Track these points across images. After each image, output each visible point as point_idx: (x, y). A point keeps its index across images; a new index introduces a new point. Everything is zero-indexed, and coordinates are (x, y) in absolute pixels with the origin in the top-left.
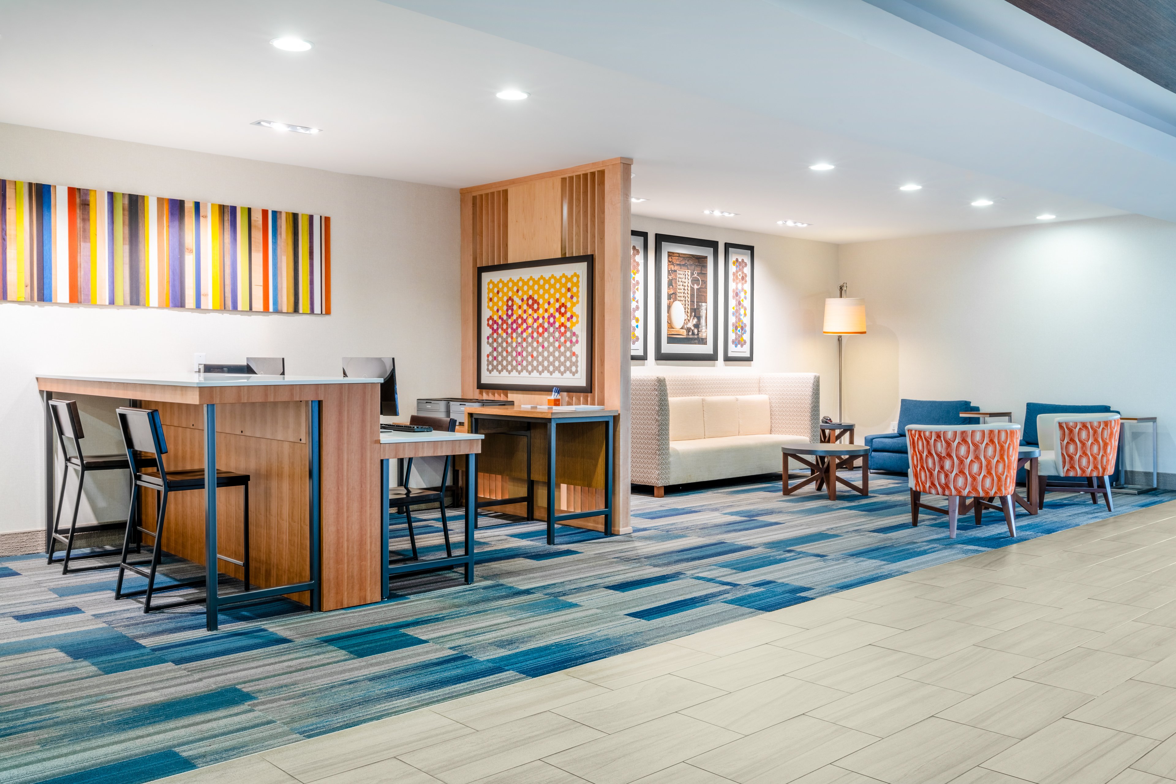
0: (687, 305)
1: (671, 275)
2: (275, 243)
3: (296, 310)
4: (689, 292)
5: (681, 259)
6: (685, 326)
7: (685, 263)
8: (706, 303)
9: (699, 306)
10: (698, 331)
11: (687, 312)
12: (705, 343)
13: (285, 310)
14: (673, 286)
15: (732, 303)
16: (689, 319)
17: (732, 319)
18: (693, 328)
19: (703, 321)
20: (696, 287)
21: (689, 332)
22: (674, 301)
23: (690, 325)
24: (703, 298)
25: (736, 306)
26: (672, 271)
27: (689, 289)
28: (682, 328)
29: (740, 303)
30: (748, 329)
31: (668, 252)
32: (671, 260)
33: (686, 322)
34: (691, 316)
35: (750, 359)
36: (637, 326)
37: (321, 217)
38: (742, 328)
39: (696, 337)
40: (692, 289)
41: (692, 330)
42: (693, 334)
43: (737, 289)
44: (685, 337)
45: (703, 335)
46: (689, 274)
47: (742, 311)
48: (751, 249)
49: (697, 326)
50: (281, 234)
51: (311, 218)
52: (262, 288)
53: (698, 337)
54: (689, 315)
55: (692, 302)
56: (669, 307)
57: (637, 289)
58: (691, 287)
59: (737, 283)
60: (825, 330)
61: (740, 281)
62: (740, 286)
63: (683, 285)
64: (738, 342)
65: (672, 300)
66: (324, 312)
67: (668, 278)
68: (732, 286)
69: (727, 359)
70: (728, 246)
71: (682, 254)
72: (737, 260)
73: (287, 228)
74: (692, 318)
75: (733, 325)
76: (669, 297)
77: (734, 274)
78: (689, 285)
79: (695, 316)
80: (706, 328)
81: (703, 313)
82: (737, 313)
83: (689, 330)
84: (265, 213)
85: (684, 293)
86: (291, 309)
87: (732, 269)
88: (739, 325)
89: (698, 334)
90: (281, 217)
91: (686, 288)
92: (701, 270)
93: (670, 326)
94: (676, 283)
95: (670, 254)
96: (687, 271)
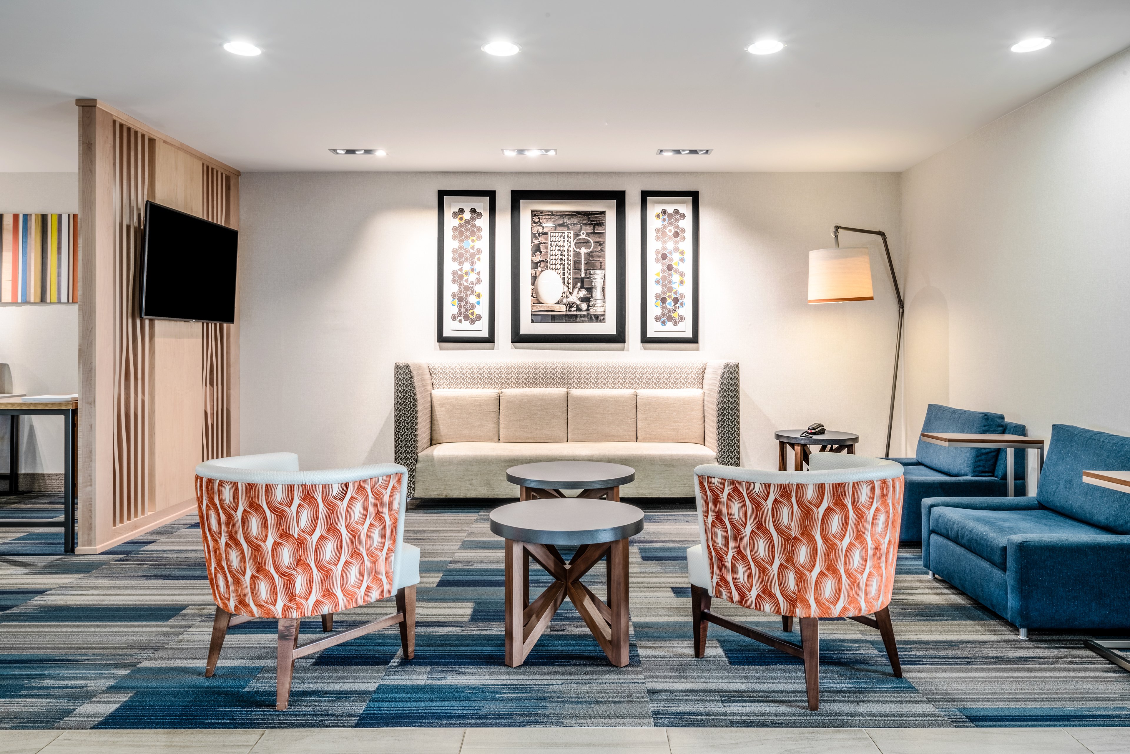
0: (566, 275)
1: (537, 238)
2: (25, 242)
3: (43, 300)
4: (571, 258)
5: (556, 218)
6: (565, 301)
7: (564, 223)
8: (604, 269)
9: (590, 274)
10: (589, 306)
11: (568, 283)
12: (603, 321)
13: (32, 301)
14: (541, 252)
15: (654, 269)
16: (571, 291)
17: (653, 290)
18: (578, 302)
19: (597, 294)
20: (583, 251)
21: (571, 307)
22: (542, 271)
23: (574, 298)
24: (598, 264)
25: (663, 271)
26: (539, 234)
27: (571, 253)
28: (558, 303)
29: (670, 268)
30: (688, 301)
31: (532, 211)
32: (537, 220)
33: (565, 295)
34: (574, 287)
35: (694, 340)
36: (478, 303)
37: (69, 215)
38: (676, 300)
39: (585, 313)
40: (577, 254)
41: (577, 306)
42: (579, 309)
43: (664, 248)
44: (564, 313)
45: (597, 309)
46: (572, 235)
47: (676, 278)
48: (695, 195)
49: (586, 300)
50: (31, 234)
51: (60, 217)
52: (11, 282)
53: (588, 314)
54: (571, 286)
55: (577, 269)
56: (534, 278)
57: (479, 259)
58: (574, 251)
59: (664, 242)
60: (810, 298)
61: (670, 238)
62: (670, 245)
63: (559, 250)
64: (667, 317)
65: (540, 269)
66: (71, 301)
67: (532, 242)
68: (653, 245)
69: (645, 340)
70: (645, 195)
71: (557, 212)
72: (664, 212)
73: (36, 229)
74: (577, 290)
75: (657, 296)
76: (535, 265)
77: (657, 231)
78: (571, 249)
79: (582, 287)
80: (605, 302)
81: (598, 282)
82: (665, 281)
83: (570, 305)
84: (16, 217)
85: (561, 259)
86: (38, 300)
87: (654, 223)
88: (670, 297)
89: (588, 310)
90: (31, 219)
91: (565, 253)
92: (594, 229)
93: (537, 300)
94: (547, 248)
95: (535, 214)
96: (566, 232)
